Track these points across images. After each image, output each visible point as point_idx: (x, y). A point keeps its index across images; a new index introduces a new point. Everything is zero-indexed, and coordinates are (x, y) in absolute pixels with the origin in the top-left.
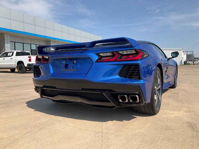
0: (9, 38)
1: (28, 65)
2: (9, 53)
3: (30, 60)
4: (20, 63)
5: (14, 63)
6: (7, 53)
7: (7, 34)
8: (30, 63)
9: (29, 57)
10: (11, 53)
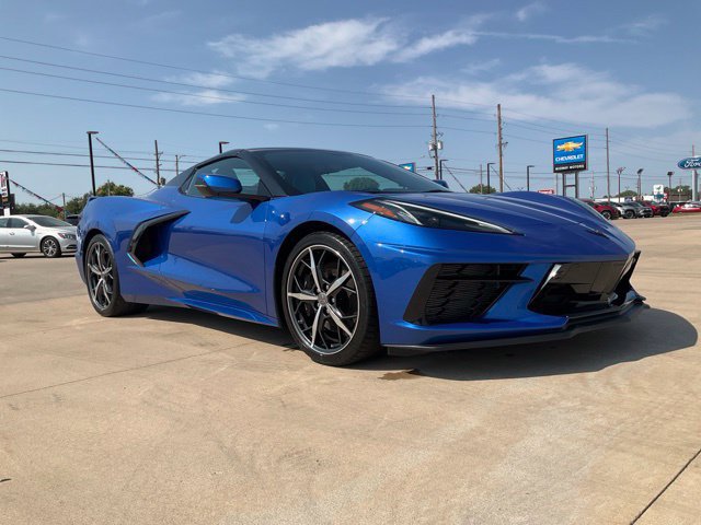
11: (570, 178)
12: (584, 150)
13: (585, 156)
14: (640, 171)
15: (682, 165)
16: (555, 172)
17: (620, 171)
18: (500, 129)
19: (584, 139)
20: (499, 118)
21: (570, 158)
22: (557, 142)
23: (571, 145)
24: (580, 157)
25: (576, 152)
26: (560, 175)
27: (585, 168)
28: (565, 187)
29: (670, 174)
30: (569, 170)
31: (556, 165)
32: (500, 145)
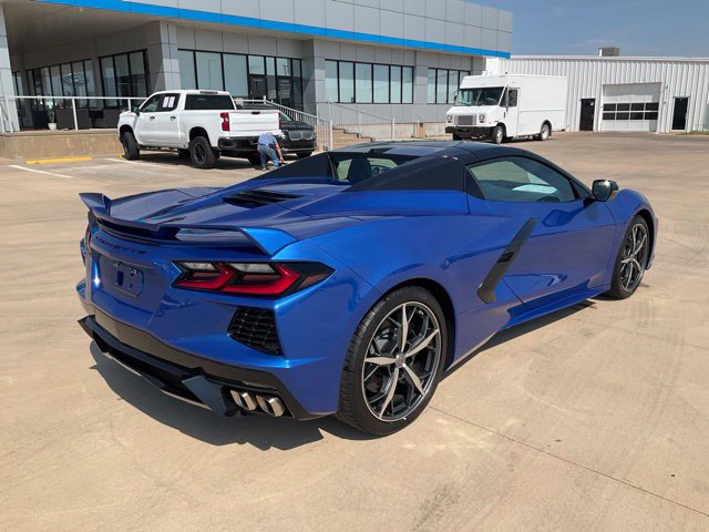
0: (174, 39)
1: (222, 141)
2: (167, 99)
3: (226, 127)
4: (198, 133)
5: (180, 134)
6: (160, 98)
7: (168, 23)
8: (227, 135)
9: (223, 115)
10: (173, 98)
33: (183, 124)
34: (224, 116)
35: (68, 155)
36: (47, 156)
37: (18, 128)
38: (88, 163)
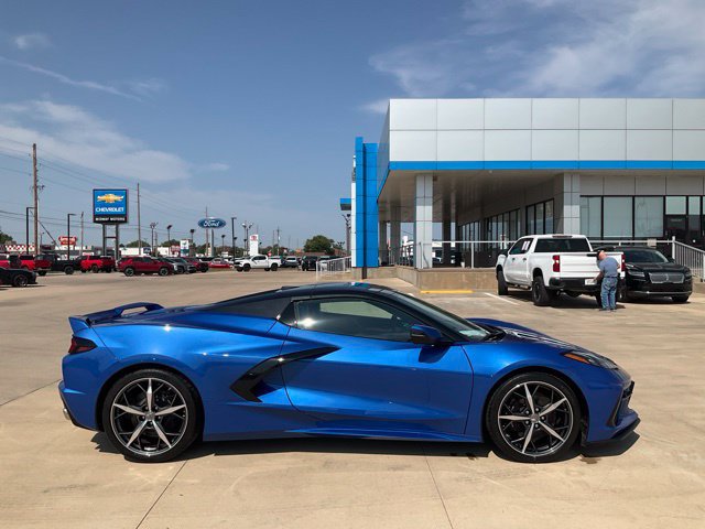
0: (576, 188)
2: (525, 243)
3: (556, 268)
4: (537, 274)
5: (528, 273)
6: (521, 243)
7: (573, 174)
8: (557, 275)
9: (554, 258)
10: (529, 243)
11: (111, 230)
12: (125, 203)
13: (126, 209)
14: (170, 227)
15: (202, 224)
16: (95, 222)
17: (153, 225)
18: (36, 171)
19: (125, 193)
20: (35, 159)
21: (111, 210)
22: (96, 192)
23: (112, 198)
24: (120, 210)
25: (116, 204)
26: (101, 225)
27: (126, 222)
28: (105, 238)
29: (192, 231)
30: (109, 221)
31: (95, 216)
32: (36, 187)
33: (530, 265)
34: (556, 258)
35: (462, 288)
36: (445, 288)
37: (431, 265)
38: (469, 296)
